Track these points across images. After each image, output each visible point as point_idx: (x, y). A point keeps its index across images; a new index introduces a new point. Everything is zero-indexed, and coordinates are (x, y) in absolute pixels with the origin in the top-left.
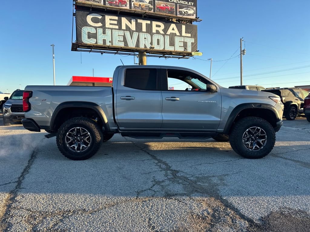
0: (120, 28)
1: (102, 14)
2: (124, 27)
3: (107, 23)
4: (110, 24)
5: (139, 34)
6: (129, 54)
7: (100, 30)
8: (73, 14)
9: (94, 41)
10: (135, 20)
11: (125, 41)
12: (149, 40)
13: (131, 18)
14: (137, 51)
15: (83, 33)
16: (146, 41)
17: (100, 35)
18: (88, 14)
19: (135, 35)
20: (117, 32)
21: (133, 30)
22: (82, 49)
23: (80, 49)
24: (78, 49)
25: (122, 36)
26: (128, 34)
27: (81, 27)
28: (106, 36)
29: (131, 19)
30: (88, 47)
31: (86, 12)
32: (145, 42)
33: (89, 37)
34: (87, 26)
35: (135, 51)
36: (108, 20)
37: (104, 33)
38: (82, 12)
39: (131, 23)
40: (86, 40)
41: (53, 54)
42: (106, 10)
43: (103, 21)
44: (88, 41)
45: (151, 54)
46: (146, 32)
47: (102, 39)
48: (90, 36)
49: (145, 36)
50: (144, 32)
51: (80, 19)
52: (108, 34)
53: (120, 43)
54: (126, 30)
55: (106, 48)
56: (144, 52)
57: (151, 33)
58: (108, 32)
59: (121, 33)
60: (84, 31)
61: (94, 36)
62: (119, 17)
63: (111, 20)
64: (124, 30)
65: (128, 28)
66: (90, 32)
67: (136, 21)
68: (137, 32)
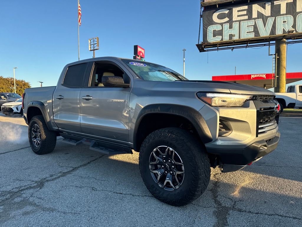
0: (250, 18)
1: (230, 8)
2: (255, 15)
3: (234, 16)
4: (238, 16)
5: (275, 19)
6: (264, 44)
7: (226, 25)
8: (200, 16)
9: (220, 39)
10: (270, 4)
11: (256, 30)
12: (291, 22)
13: (264, 2)
14: (273, 39)
15: (209, 33)
16: (286, 25)
17: (226, 30)
18: (214, 12)
19: (270, 21)
20: (246, 23)
21: (266, 16)
22: (209, 49)
23: (207, 49)
24: (205, 49)
25: (252, 26)
26: (260, 22)
27: (207, 27)
28: (233, 30)
29: (265, 4)
30: (214, 46)
31: (212, 11)
32: (284, 26)
33: (214, 36)
34: (212, 24)
35: (269, 40)
36: (235, 12)
37: (231, 27)
38: (209, 11)
39: (264, 8)
40: (211, 38)
41: (184, 58)
42: (233, 2)
43: (230, 15)
44: (213, 39)
45: (294, 39)
46: (286, 14)
47: (229, 34)
48: (215, 34)
49: (284, 19)
50: (283, 15)
51: (206, 19)
52: (235, 28)
53: (249, 35)
54: (258, 18)
55: (232, 43)
56: (282, 39)
57: (293, 13)
58: (236, 25)
59: (252, 22)
60: (210, 30)
61: (220, 33)
62: (249, 5)
63: (238, 11)
64: (255, 19)
65: (260, 15)
66: (216, 30)
67: (272, 4)
68: (272, 17)
